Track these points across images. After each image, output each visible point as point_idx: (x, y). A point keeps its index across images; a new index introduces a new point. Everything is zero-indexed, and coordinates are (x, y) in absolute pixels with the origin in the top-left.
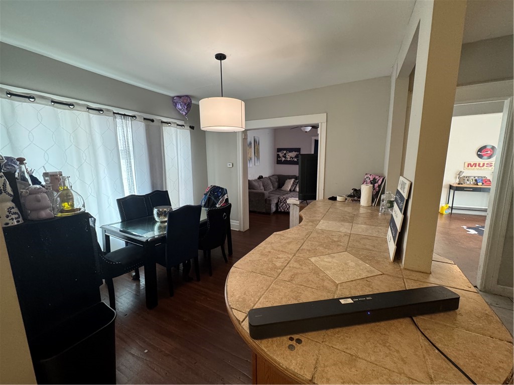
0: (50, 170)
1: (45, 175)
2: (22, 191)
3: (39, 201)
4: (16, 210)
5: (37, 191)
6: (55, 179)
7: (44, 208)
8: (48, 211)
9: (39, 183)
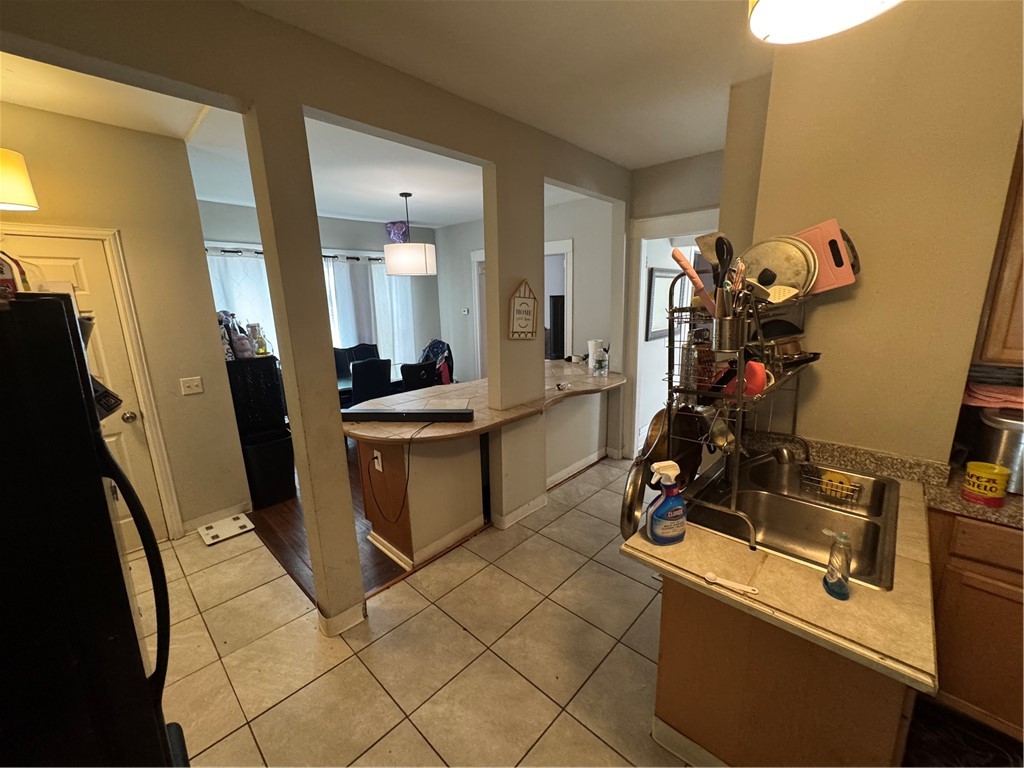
0: (251, 322)
1: (248, 326)
2: (234, 338)
3: (243, 345)
4: (230, 351)
5: (242, 338)
6: (254, 328)
7: (247, 350)
8: (249, 353)
9: (244, 332)
